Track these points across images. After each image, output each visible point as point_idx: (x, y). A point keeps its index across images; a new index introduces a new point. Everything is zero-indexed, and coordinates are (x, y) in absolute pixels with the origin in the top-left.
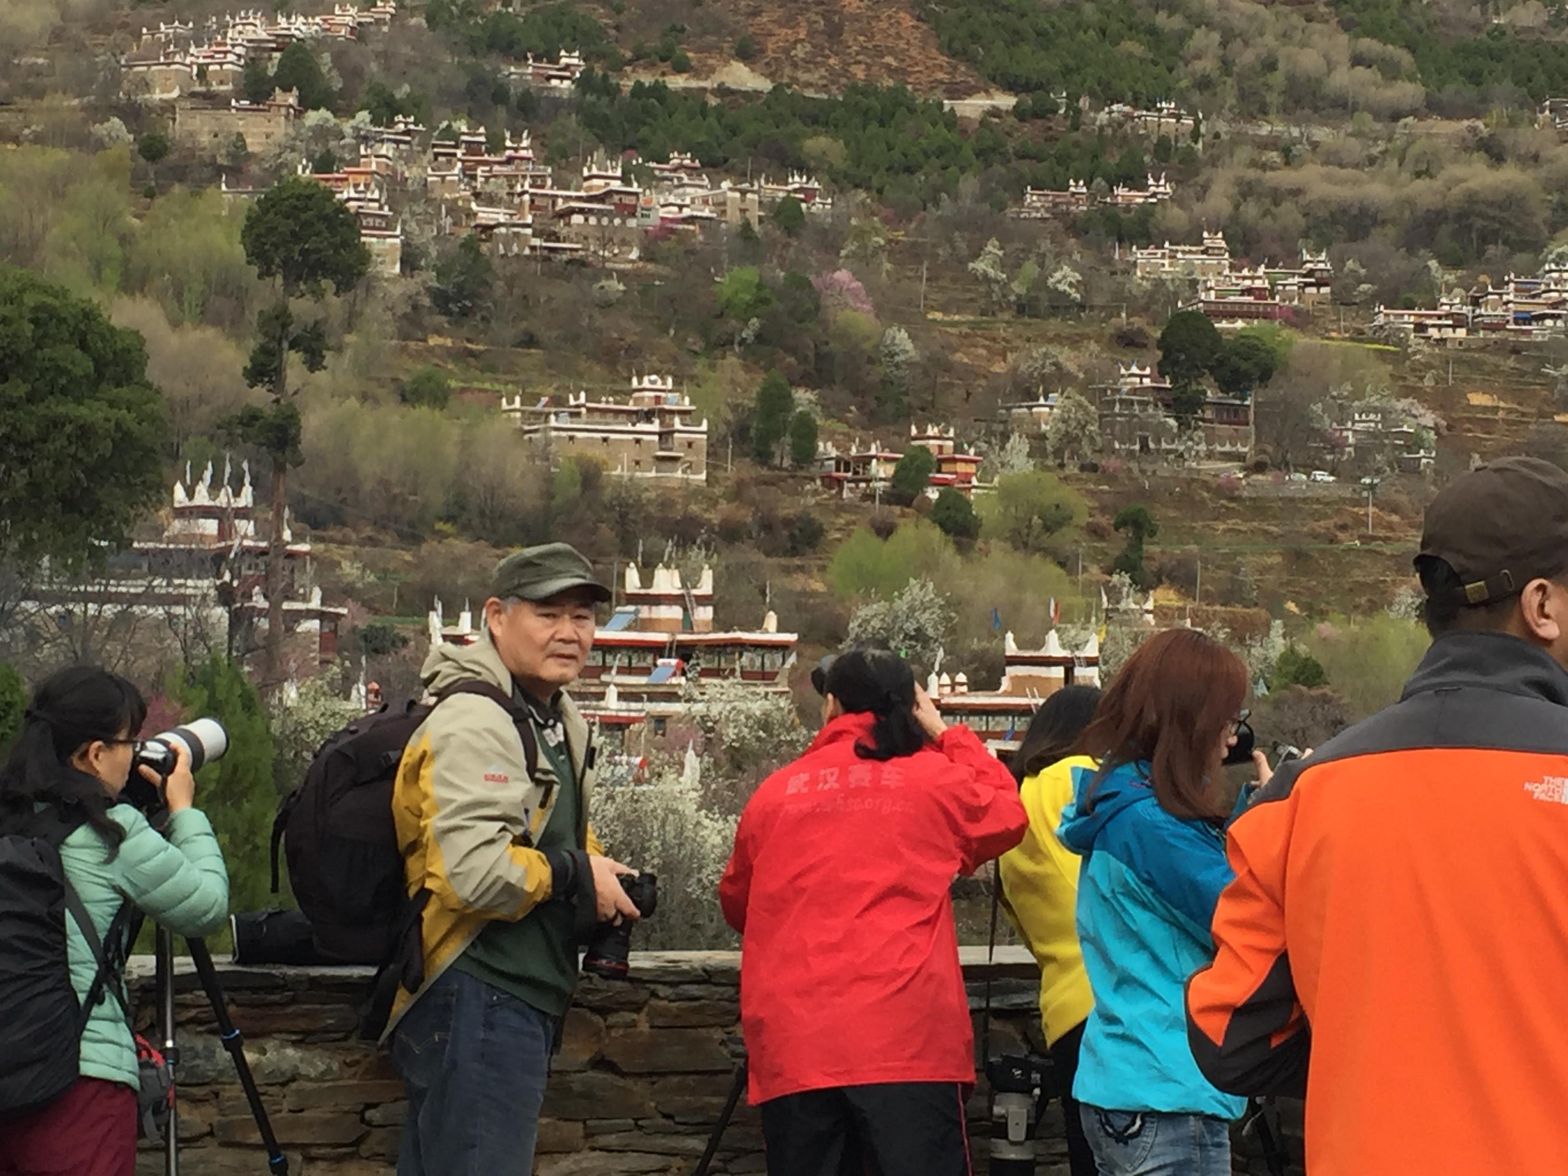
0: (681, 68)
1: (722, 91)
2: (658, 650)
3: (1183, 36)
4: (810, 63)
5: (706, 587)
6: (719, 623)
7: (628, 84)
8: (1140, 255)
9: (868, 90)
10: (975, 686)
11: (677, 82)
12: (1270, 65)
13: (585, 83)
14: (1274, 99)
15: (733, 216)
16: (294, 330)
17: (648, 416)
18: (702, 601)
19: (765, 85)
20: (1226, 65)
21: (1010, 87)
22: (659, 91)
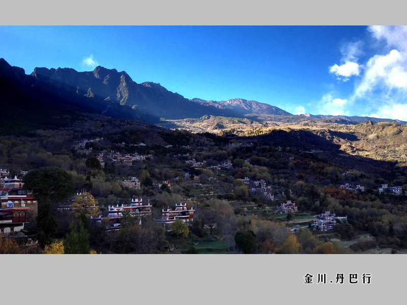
0: (136, 144)
1: (141, 146)
2: (136, 208)
3: (189, 139)
4: (150, 143)
5: (141, 201)
6: (143, 205)
7: (130, 146)
8: (186, 162)
9: (156, 145)
10: (172, 210)
11: (135, 145)
12: (199, 141)
13: (125, 146)
14: (199, 145)
15: (142, 159)
16: (92, 174)
17: (134, 182)
18: (141, 202)
19: (145, 145)
20: (194, 142)
21: (171, 145)
22: (134, 146)
